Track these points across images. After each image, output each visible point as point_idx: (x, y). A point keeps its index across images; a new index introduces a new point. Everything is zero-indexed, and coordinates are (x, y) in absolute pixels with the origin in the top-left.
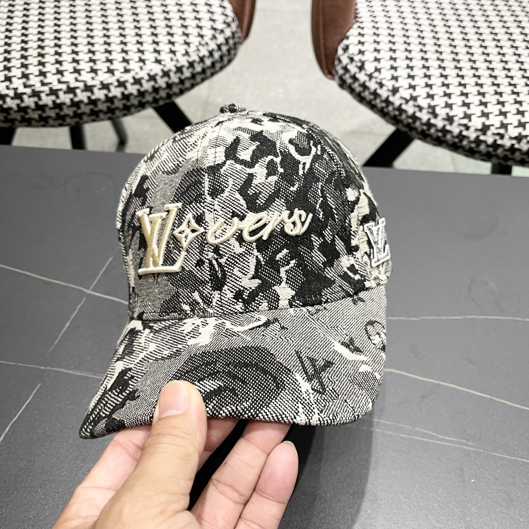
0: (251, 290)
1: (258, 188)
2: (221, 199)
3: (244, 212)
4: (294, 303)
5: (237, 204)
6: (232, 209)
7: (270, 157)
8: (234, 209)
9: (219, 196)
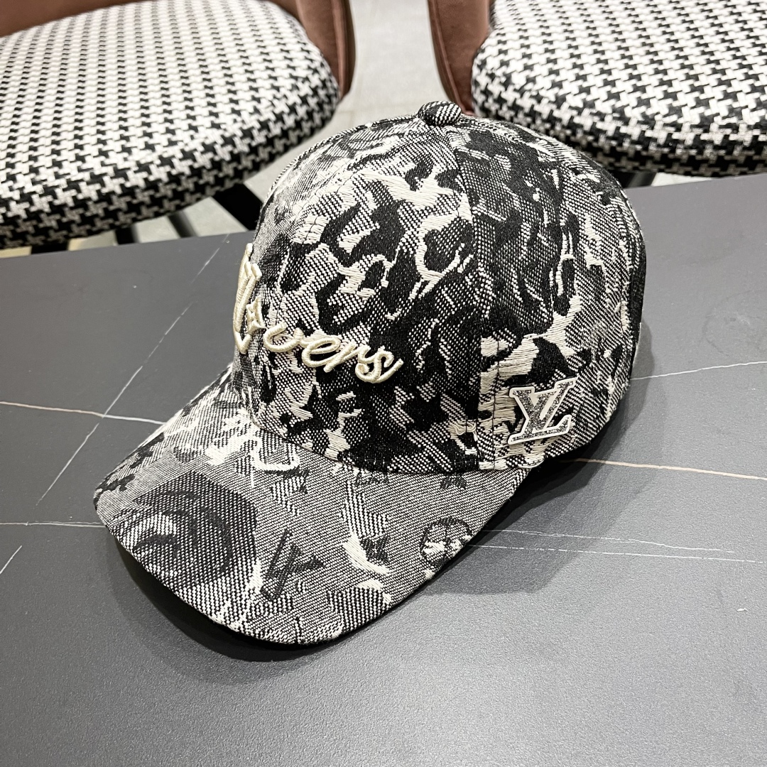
0: (299, 420)
1: (343, 300)
2: (291, 297)
3: (313, 326)
4: (344, 459)
5: (308, 312)
6: (299, 316)
7: (380, 257)
8: (302, 317)
9: (289, 292)
